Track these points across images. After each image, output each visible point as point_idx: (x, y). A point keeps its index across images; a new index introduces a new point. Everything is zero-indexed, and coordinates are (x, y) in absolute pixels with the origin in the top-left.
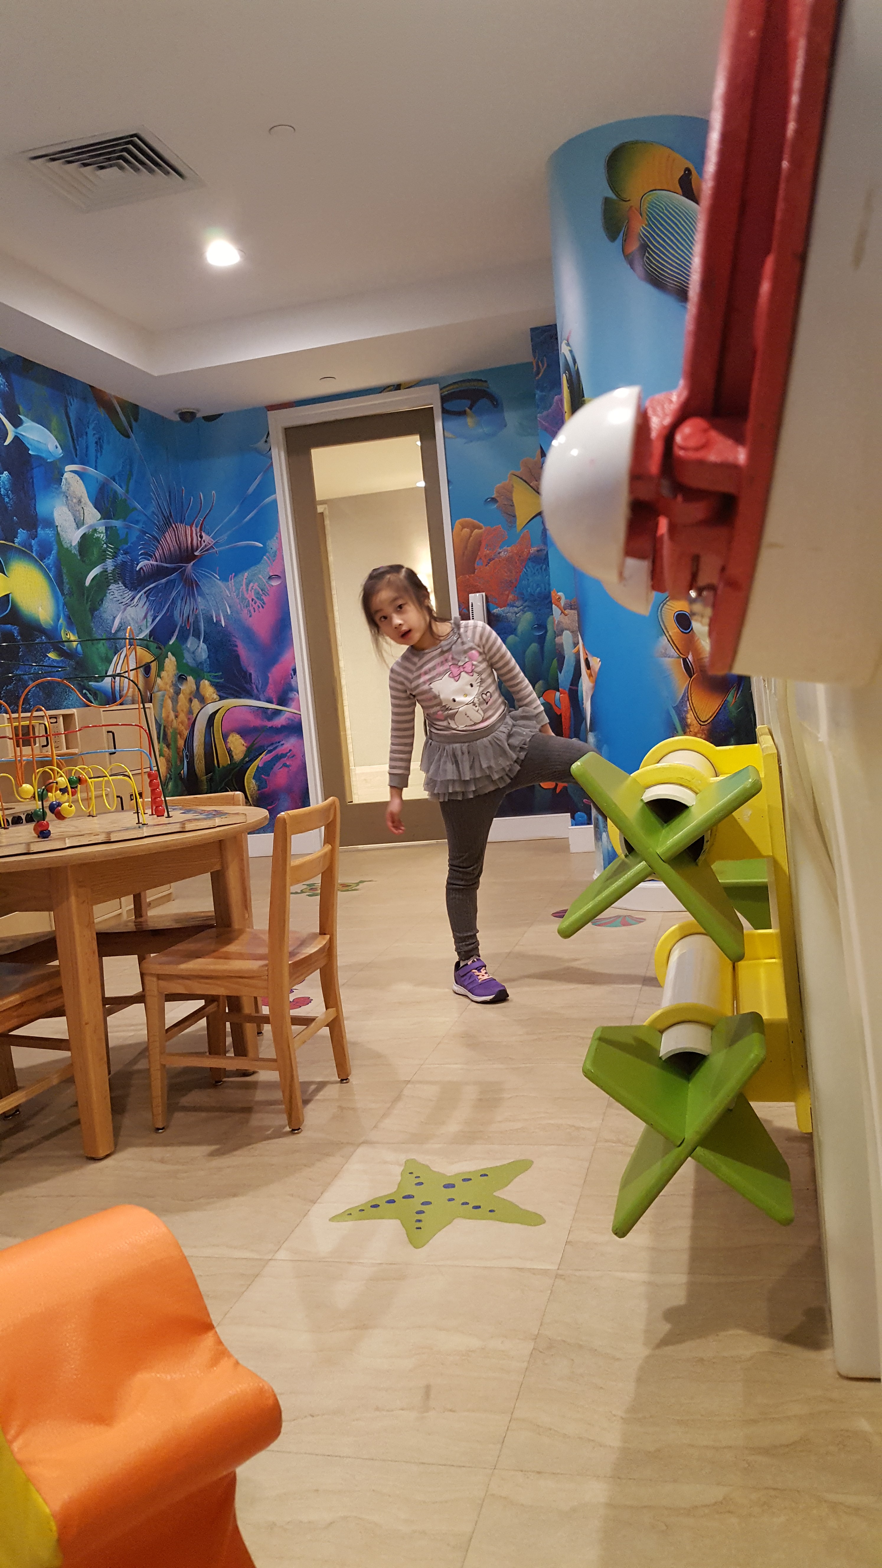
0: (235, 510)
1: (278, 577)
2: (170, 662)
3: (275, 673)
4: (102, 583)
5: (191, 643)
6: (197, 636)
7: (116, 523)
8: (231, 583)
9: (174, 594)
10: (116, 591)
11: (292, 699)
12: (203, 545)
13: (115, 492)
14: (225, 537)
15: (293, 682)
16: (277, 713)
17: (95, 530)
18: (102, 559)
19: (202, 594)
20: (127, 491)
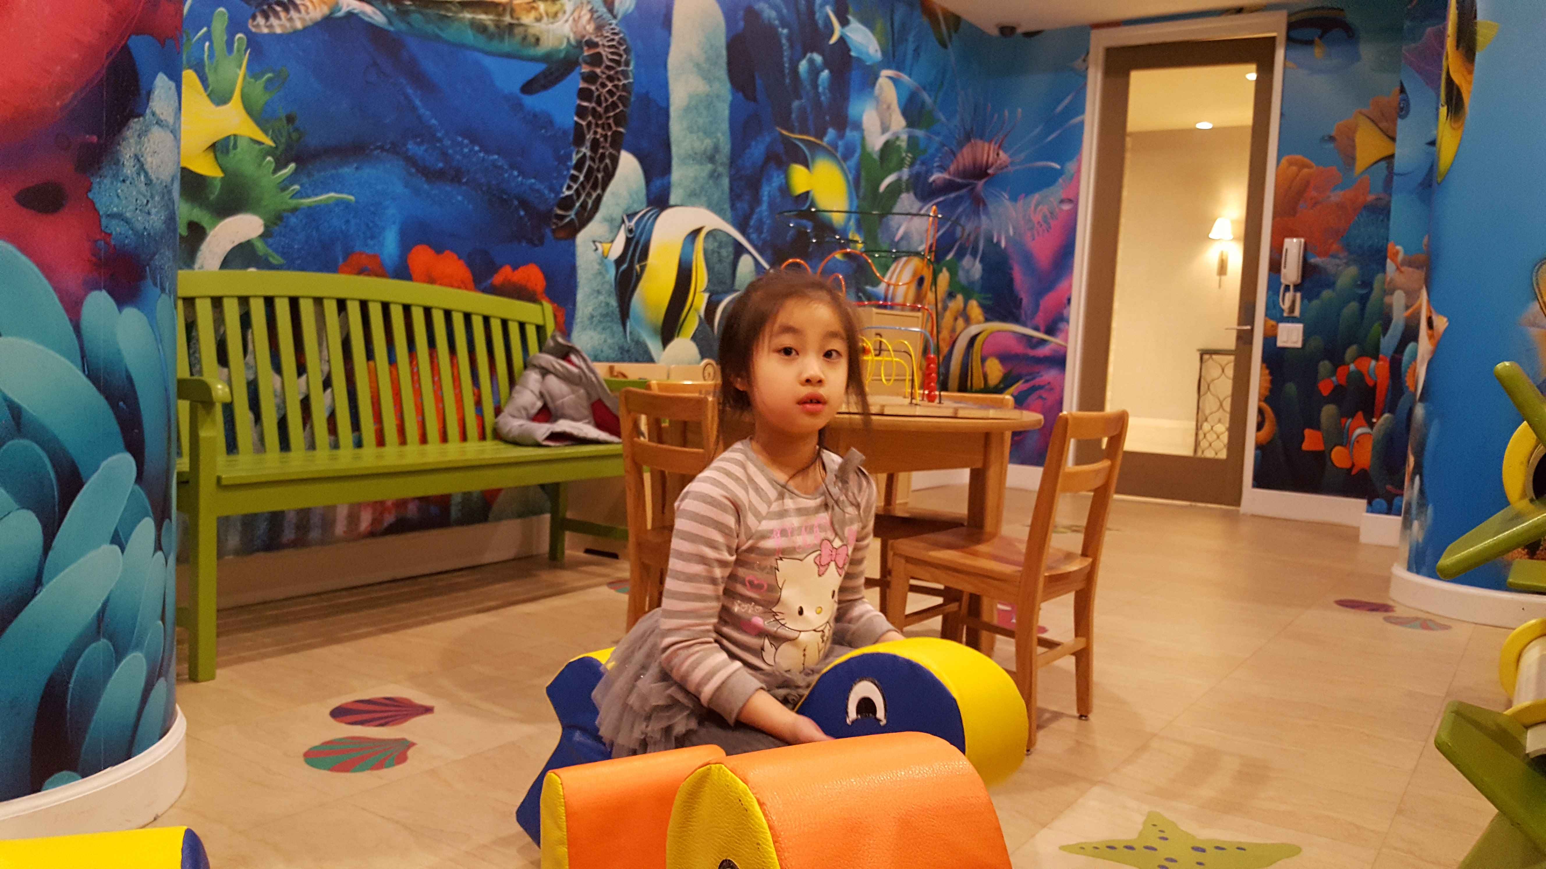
0: (1038, 130)
1: (1070, 201)
2: (944, 277)
3: (1048, 301)
4: (895, 190)
5: (967, 261)
6: (974, 254)
7: (920, 133)
8: (1020, 203)
9: (960, 209)
10: (907, 201)
11: (1061, 331)
12: (999, 162)
13: (923, 103)
14: (1022, 156)
15: (1065, 312)
16: (1043, 342)
17: (898, 138)
18: (899, 167)
19: (987, 213)
20: (935, 102)
